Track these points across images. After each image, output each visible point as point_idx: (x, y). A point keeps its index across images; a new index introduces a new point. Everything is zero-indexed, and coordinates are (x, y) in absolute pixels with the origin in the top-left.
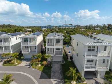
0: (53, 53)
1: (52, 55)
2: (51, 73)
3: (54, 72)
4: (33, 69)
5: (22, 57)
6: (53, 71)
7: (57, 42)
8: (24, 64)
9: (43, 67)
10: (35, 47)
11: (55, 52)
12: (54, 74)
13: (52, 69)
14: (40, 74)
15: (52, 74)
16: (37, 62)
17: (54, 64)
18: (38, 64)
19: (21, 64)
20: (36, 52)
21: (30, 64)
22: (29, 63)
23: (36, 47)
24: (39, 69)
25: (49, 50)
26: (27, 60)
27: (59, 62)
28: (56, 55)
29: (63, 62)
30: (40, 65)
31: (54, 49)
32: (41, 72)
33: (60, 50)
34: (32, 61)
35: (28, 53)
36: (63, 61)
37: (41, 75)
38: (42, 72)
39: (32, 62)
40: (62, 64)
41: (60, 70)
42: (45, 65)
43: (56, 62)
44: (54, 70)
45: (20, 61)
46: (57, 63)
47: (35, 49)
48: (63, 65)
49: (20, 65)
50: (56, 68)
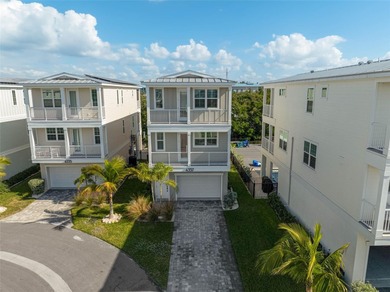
0: (180, 159)
1: (179, 168)
2: (169, 254)
3: (187, 253)
4: (77, 238)
5: (34, 182)
6: (180, 249)
7: (199, 104)
8: (36, 211)
9: (129, 227)
10: (97, 130)
11: (189, 152)
12: (187, 263)
13: (176, 237)
14: (111, 262)
15: (176, 263)
16: (104, 205)
17: (185, 214)
18: (107, 212)
19: (26, 211)
20: (98, 156)
21: (66, 212)
22: (64, 206)
23: (101, 135)
24: (110, 234)
25: (160, 146)
26: (58, 194)
27: (209, 202)
28: (197, 169)
29: (228, 201)
30: (115, 218)
31: (184, 136)
32: (117, 251)
33: (214, 142)
34: (78, 197)
35: (61, 160)
36: (230, 196)
37: (114, 269)
38: (122, 250)
39: (79, 203)
40: (225, 214)
41: (220, 242)
42: (142, 218)
43: (195, 201)
44: (188, 241)
45: (24, 199)
46: (202, 209)
47: (98, 141)
48: (229, 217)
49: (14, 218)
50: (198, 231)
